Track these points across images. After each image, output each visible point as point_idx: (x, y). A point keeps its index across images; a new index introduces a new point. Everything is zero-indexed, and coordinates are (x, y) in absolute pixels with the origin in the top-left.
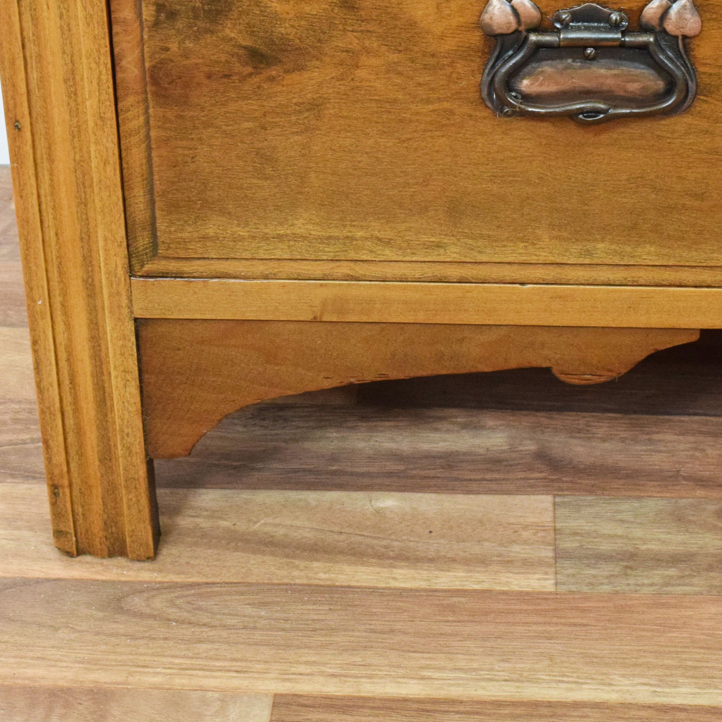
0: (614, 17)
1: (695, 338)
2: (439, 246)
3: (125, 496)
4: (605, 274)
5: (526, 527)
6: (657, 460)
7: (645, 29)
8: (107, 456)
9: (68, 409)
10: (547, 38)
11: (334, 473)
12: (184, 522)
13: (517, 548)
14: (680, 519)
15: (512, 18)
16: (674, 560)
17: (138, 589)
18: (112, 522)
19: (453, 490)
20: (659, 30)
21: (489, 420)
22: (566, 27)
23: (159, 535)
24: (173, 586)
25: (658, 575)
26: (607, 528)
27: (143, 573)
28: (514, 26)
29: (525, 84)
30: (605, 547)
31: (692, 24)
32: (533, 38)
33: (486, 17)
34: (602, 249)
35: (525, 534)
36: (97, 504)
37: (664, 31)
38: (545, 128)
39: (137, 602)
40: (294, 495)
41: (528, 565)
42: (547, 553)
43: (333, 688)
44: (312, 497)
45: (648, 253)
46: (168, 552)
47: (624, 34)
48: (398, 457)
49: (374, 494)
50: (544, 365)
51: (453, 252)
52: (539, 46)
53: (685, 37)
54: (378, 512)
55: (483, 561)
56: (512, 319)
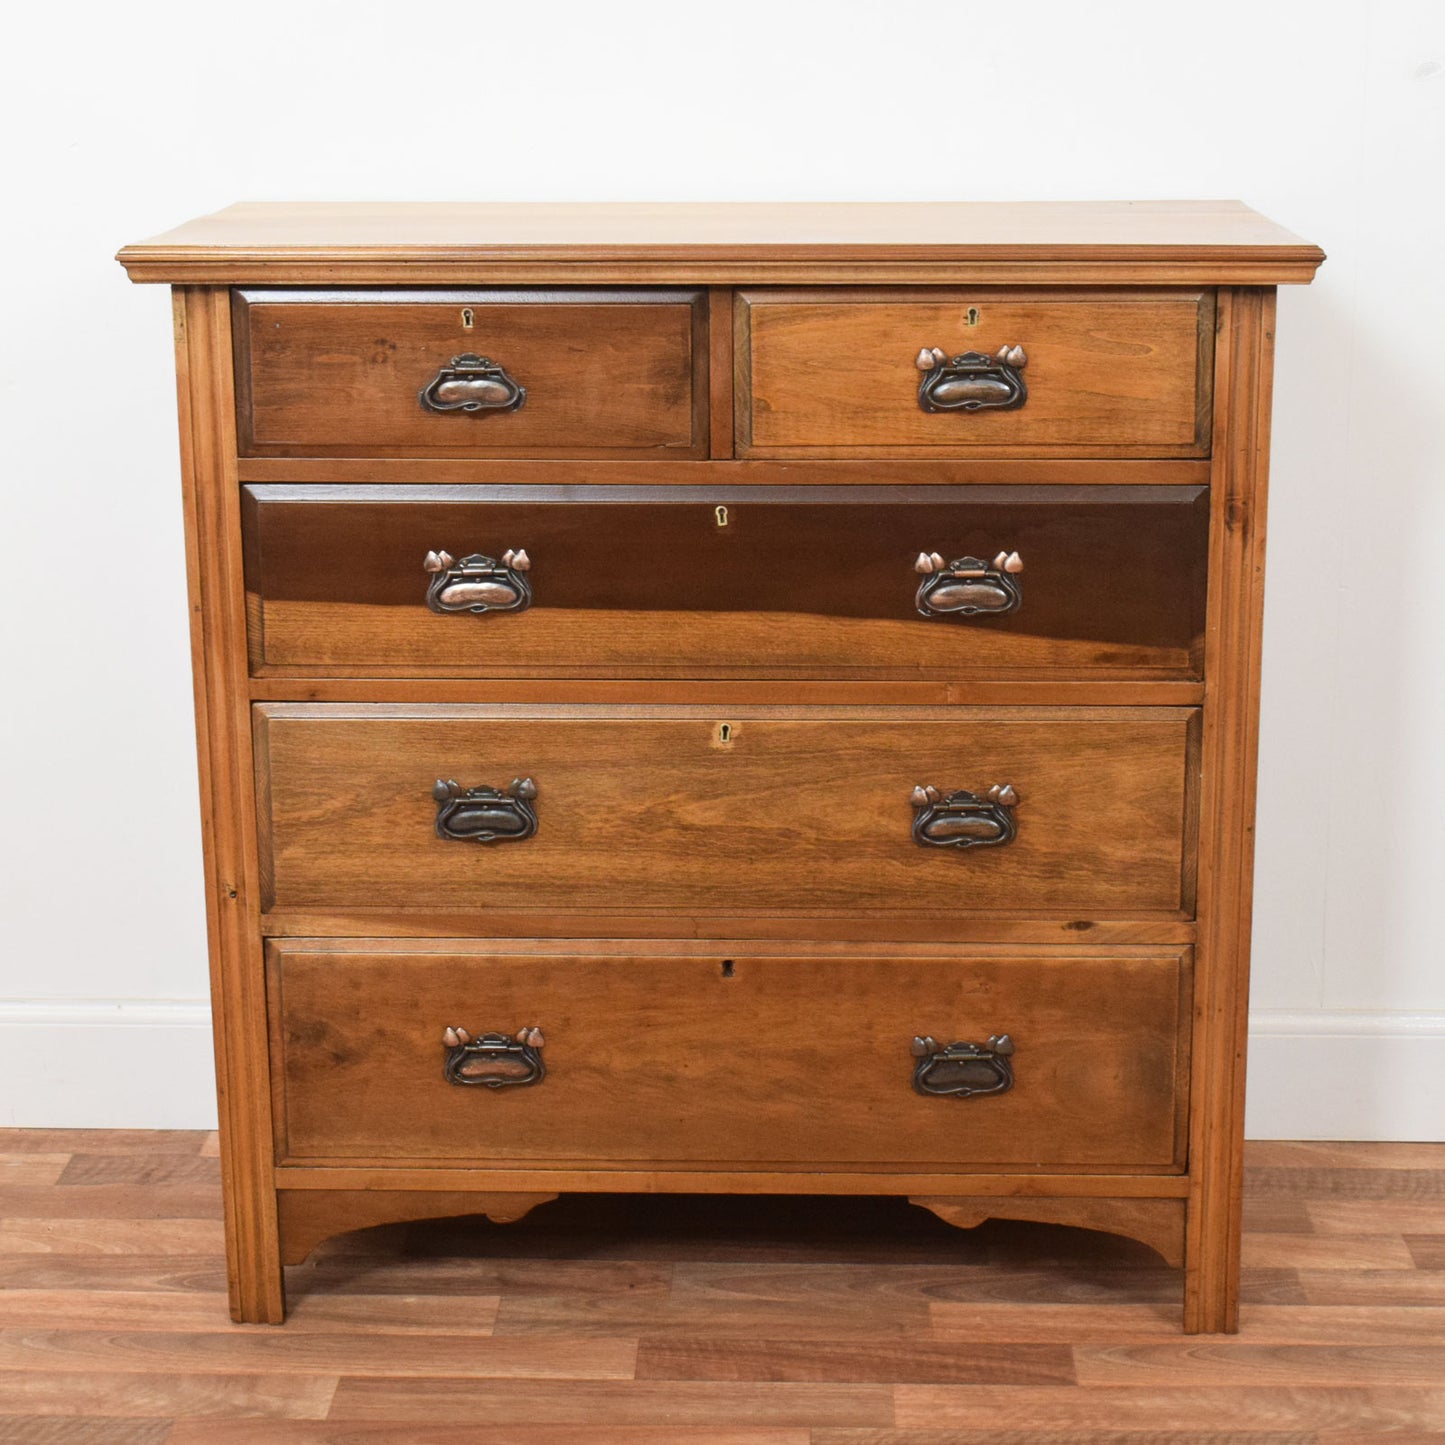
0: (504, 1038)
1: (556, 1197)
2: (426, 1150)
3: (268, 1286)
4: (510, 1164)
5: (484, 1310)
6: (564, 1280)
7: (518, 1044)
8: (259, 1265)
9: (241, 1240)
10: (474, 1049)
11: (383, 1287)
12: (300, 1309)
13: (477, 1319)
14: (566, 1305)
15: (456, 1039)
16: (558, 1323)
17: (274, 1336)
18: (261, 1303)
19: (448, 1295)
20: (525, 1045)
21: (473, 1263)
22: (482, 1043)
23: (286, 1314)
24: (292, 1336)
25: (547, 1329)
26: (526, 1309)
27: (278, 1330)
28: (457, 1043)
29: (465, 1070)
30: (523, 1317)
31: (540, 1042)
32: (467, 1048)
33: (445, 1039)
34: (506, 1152)
35: (483, 1313)
36: (253, 1293)
37: (527, 1045)
38: (477, 1092)
39: (273, 1342)
40: (358, 1297)
41: (480, 1325)
42: (492, 1320)
43: (371, 1374)
44: (370, 1298)
45: (528, 1153)
46: (291, 1322)
47: (509, 1046)
48: (419, 1280)
49: (404, 1296)
50: (483, 1212)
51: (433, 1154)
52: (469, 1052)
53: (537, 1048)
54: (405, 1304)
55: (458, 1324)
56: (465, 1187)
